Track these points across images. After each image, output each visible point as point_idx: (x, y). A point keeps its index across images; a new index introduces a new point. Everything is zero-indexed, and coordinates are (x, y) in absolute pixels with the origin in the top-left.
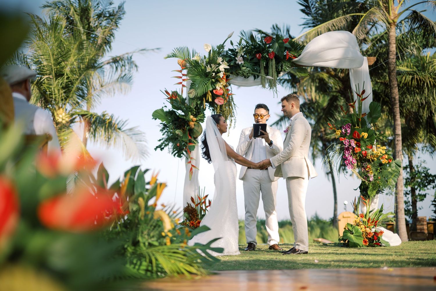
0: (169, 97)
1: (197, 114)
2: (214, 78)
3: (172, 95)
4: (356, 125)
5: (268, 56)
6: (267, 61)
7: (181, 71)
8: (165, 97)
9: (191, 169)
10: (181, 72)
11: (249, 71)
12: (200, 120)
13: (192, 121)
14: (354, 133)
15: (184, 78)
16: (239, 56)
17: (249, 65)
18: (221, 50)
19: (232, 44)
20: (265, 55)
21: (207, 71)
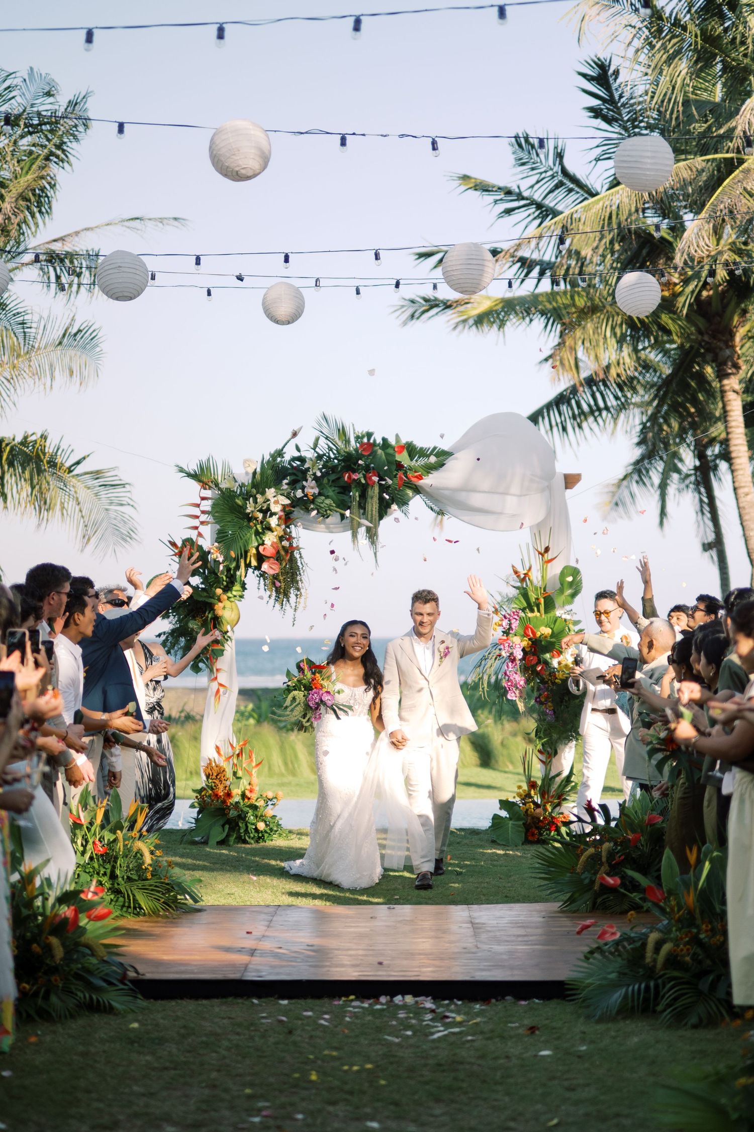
0: (176, 551)
1: (230, 585)
2: (260, 522)
4: (536, 609)
5: (365, 479)
6: (363, 489)
7: (198, 506)
8: (169, 551)
9: (218, 691)
11: (331, 505)
12: (235, 596)
13: (220, 600)
14: (526, 628)
15: (204, 518)
16: (310, 479)
17: (331, 493)
18: (279, 459)
19: (298, 448)
20: (360, 476)
21: (248, 511)
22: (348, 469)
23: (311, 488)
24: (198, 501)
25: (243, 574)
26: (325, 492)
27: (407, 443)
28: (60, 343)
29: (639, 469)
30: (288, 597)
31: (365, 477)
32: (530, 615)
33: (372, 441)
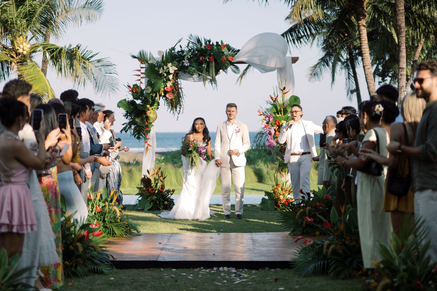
0: (131, 90)
1: (153, 103)
2: (165, 77)
3: (133, 88)
4: (280, 113)
6: (208, 64)
7: (140, 71)
8: (128, 90)
11: (194, 70)
12: (155, 108)
13: (149, 110)
14: (276, 121)
15: (142, 75)
16: (186, 59)
17: (195, 65)
18: (173, 51)
19: (181, 47)
20: (207, 58)
21: (160, 73)
22: (202, 55)
23: (186, 63)
24: (140, 69)
25: (158, 99)
26: (192, 64)
27: (226, 44)
28: (84, 7)
29: (324, 61)
30: (176, 108)
31: (209, 59)
32: (277, 115)
33: (211, 43)
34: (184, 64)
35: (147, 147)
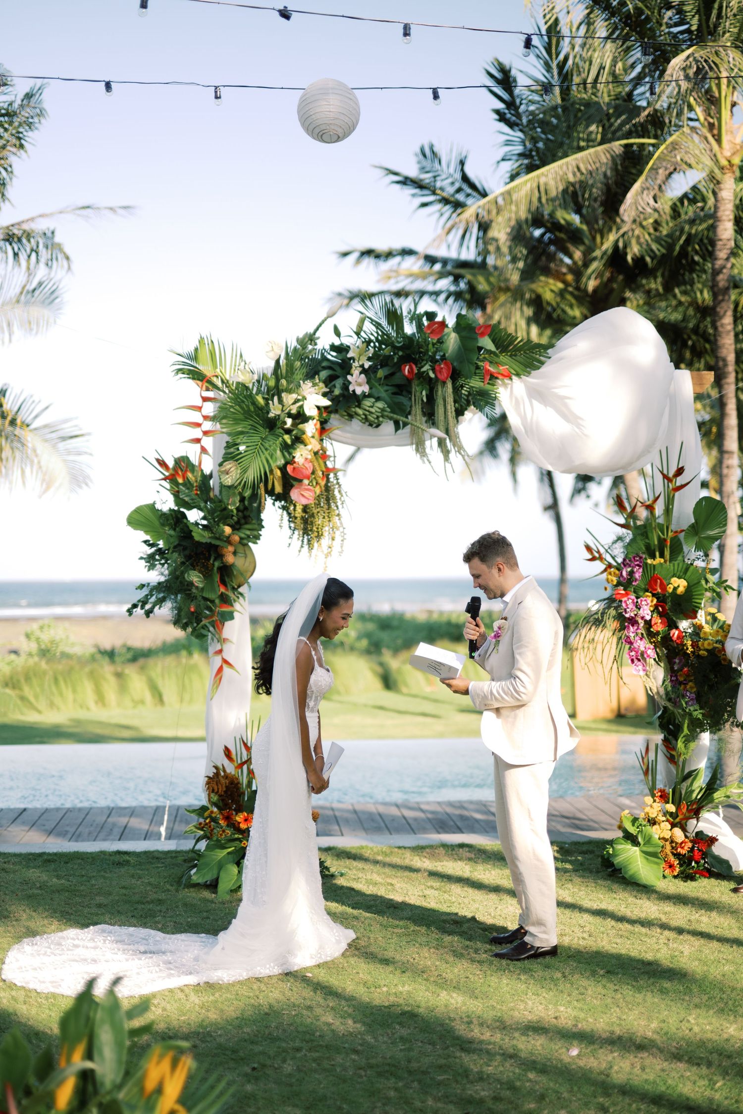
0: (167, 474)
1: (243, 521)
2: (288, 432)
3: (175, 469)
5: (434, 372)
6: (431, 385)
7: (199, 409)
8: (157, 474)
10: (200, 411)
11: (383, 410)
12: (248, 536)
13: (229, 542)
14: (654, 580)
15: (207, 426)
16: (356, 372)
17: (383, 394)
18: (310, 347)
19: (337, 333)
20: (426, 368)
21: (271, 415)
22: (406, 359)
23: (358, 384)
24: (199, 402)
25: (262, 505)
26: (377, 390)
30: (319, 538)
31: (433, 370)
33: (439, 319)
34: (351, 388)
35: (220, 670)
